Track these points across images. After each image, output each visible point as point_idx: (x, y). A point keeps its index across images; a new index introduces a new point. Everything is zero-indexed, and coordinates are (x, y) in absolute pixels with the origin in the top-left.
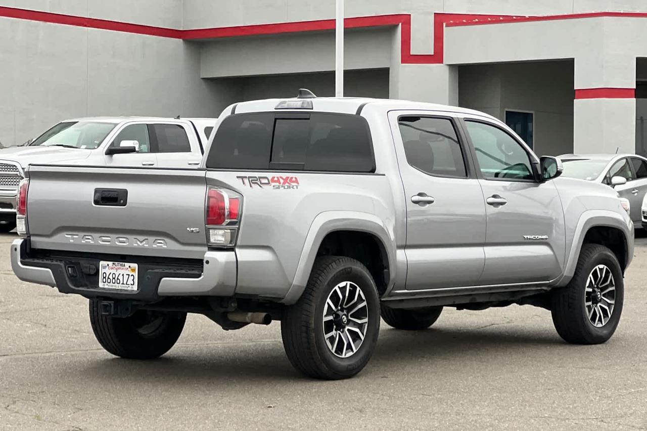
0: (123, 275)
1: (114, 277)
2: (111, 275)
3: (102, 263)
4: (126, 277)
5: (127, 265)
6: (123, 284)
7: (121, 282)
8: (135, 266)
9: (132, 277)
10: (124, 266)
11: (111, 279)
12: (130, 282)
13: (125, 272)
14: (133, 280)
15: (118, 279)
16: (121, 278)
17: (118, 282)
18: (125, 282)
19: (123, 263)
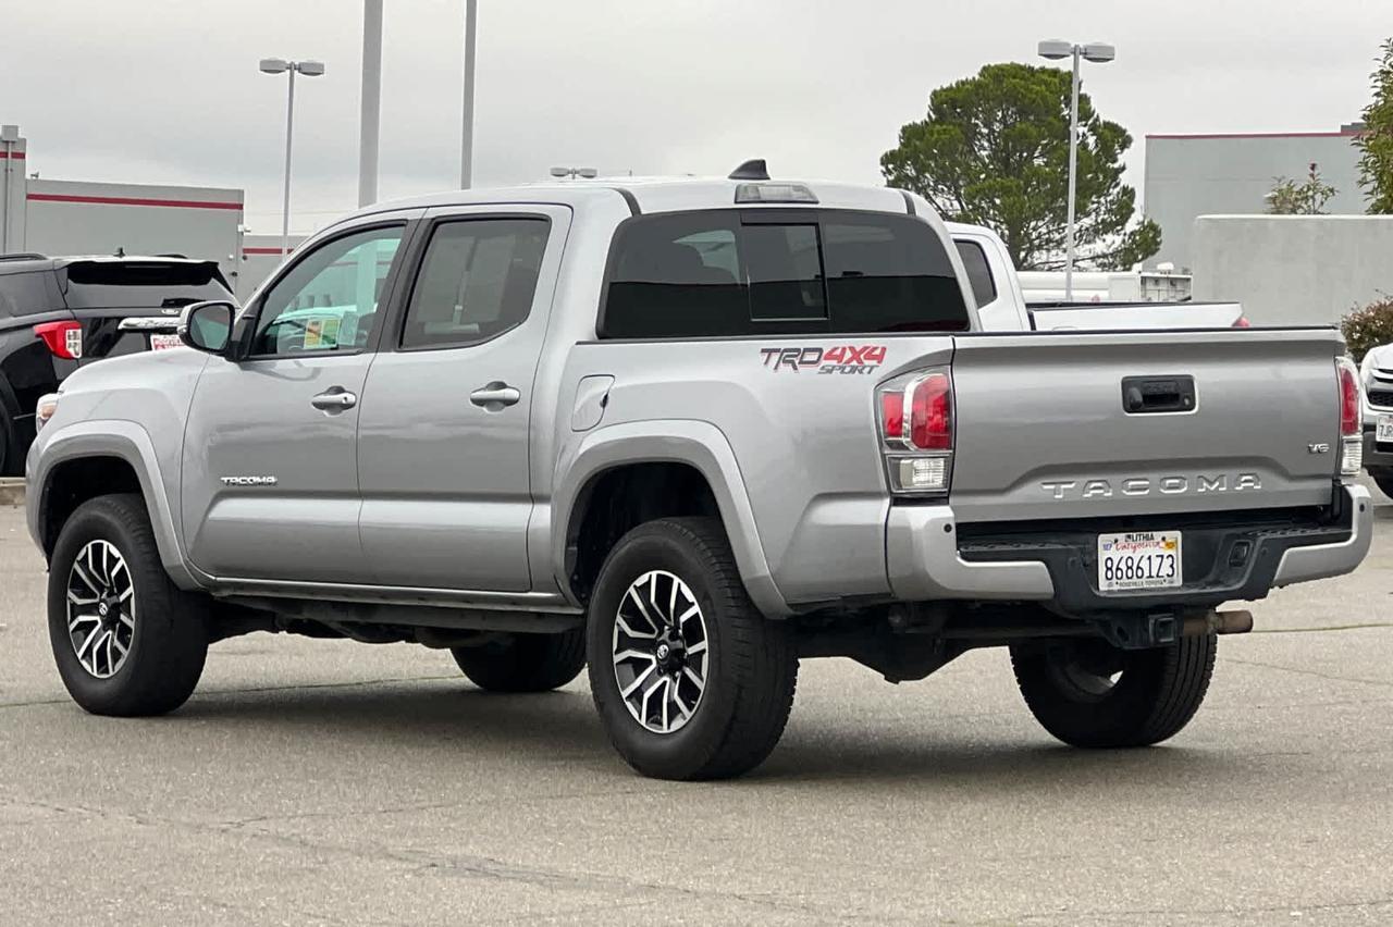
0: (1149, 558)
1: (1130, 564)
2: (1124, 561)
3: (1103, 539)
4: (1156, 562)
5: (1158, 535)
6: (1150, 576)
7: (1146, 574)
8: (1176, 535)
9: (1170, 559)
10: (1152, 538)
11: (1124, 569)
12: (1166, 570)
13: (1153, 551)
14: (1172, 566)
15: (1138, 567)
16: (1145, 564)
17: (1140, 574)
18: (1154, 574)
19: (1150, 533)
